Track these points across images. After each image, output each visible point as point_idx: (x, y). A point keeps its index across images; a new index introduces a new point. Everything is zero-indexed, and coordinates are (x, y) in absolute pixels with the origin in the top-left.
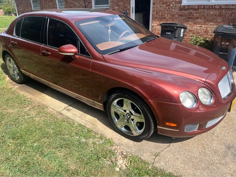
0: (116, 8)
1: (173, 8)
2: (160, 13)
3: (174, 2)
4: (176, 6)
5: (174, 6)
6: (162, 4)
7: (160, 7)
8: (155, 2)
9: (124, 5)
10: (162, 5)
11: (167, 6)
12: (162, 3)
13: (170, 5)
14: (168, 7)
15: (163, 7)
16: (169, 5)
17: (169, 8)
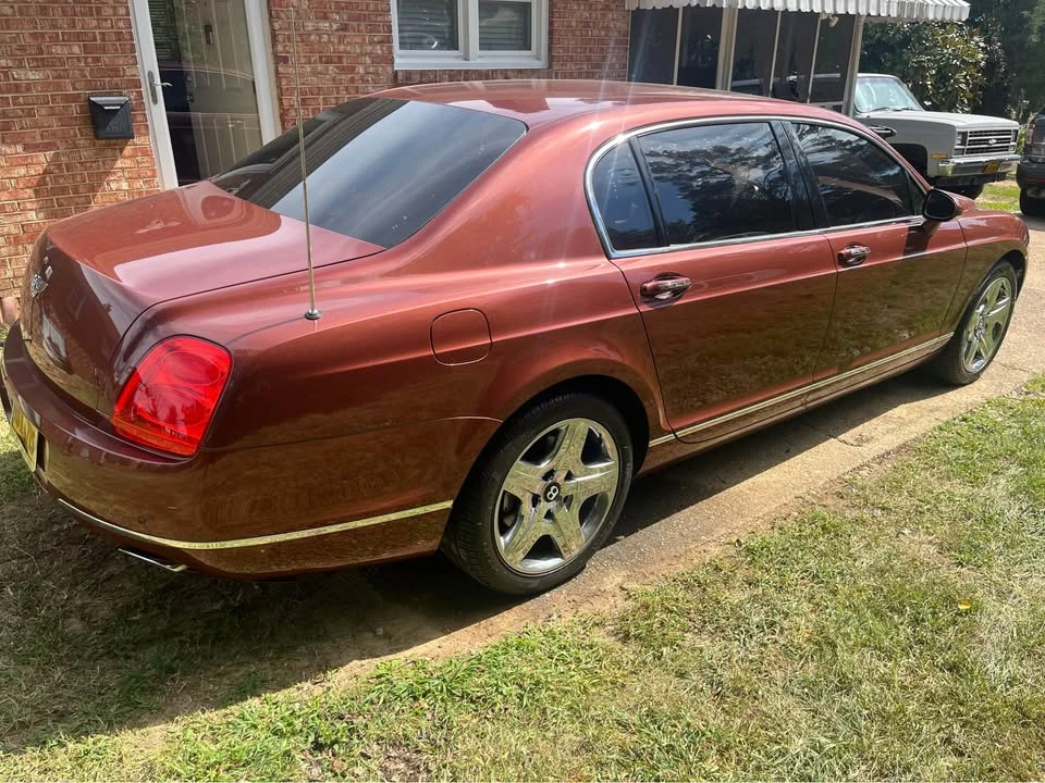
0: (34, 76)
1: (367, 81)
2: (321, 101)
3: (367, 58)
4: (377, 74)
5: (369, 73)
6: (321, 63)
7: (315, 73)
8: (288, 52)
9: (97, 60)
10: (320, 67)
11: (343, 70)
12: (321, 57)
13: (355, 68)
14: (350, 76)
15: (328, 77)
16: (352, 70)
17: (352, 80)
